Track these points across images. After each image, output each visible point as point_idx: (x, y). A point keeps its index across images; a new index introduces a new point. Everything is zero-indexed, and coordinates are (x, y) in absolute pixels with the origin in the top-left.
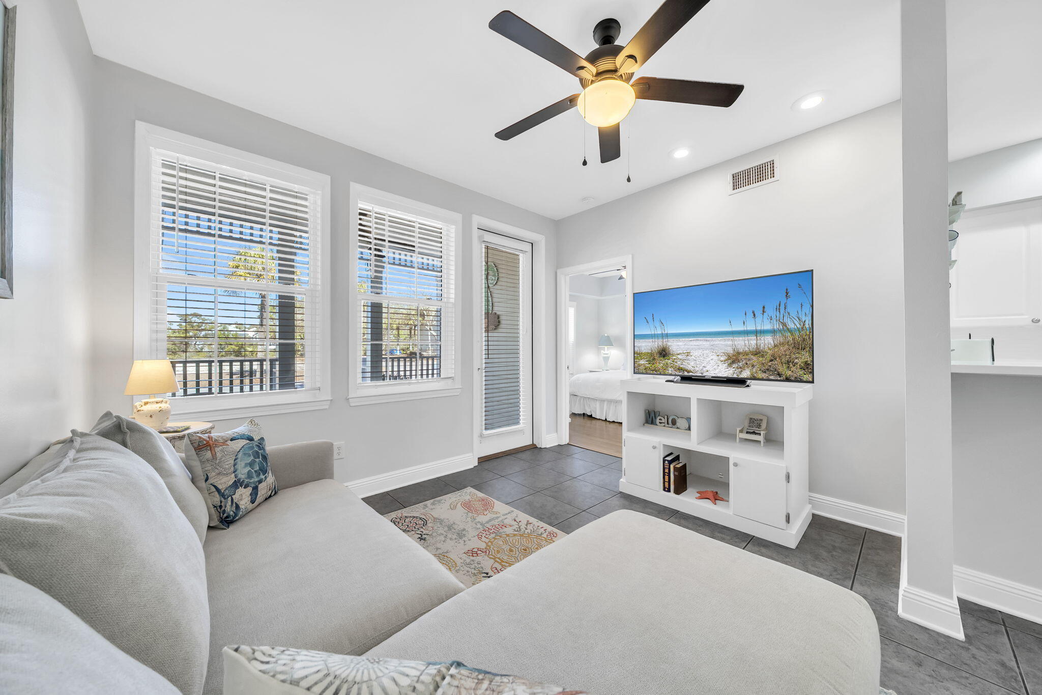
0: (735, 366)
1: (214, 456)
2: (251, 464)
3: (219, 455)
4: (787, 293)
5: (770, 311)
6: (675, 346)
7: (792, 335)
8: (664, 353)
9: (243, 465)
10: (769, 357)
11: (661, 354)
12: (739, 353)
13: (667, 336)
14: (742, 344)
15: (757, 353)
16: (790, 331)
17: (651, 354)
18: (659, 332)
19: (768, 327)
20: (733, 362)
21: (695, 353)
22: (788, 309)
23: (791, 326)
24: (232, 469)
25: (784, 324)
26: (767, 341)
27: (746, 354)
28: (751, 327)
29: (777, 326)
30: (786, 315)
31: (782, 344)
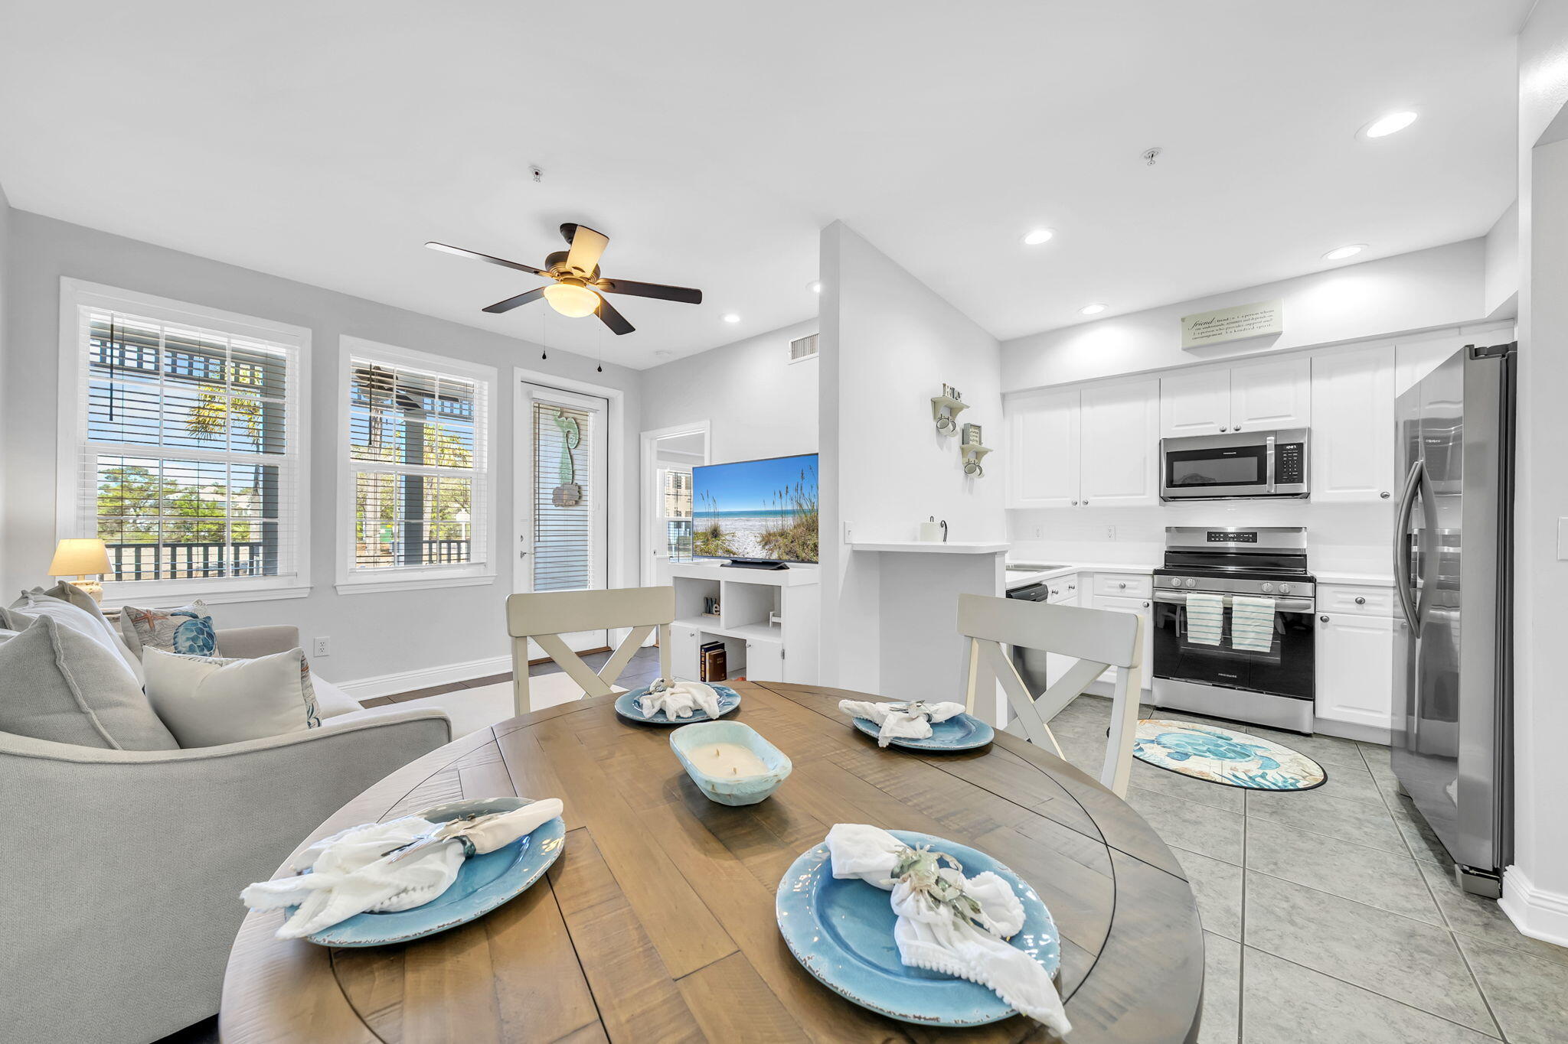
0: (767, 547)
1: (152, 628)
2: (194, 639)
3: (157, 627)
4: (802, 474)
5: (791, 491)
6: (725, 525)
7: (806, 516)
8: (715, 533)
9: (184, 638)
10: (790, 538)
11: (713, 534)
12: (770, 534)
13: (717, 515)
14: (774, 524)
15: (783, 534)
16: (804, 512)
17: (705, 534)
18: (712, 511)
19: (789, 508)
20: (766, 544)
21: (739, 534)
22: (803, 491)
23: (805, 507)
24: (172, 641)
25: (801, 505)
26: (790, 522)
27: (774, 535)
28: (778, 508)
29: (796, 507)
30: (802, 496)
31: (799, 525)
